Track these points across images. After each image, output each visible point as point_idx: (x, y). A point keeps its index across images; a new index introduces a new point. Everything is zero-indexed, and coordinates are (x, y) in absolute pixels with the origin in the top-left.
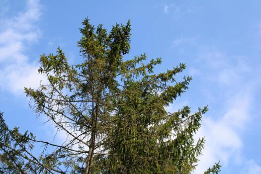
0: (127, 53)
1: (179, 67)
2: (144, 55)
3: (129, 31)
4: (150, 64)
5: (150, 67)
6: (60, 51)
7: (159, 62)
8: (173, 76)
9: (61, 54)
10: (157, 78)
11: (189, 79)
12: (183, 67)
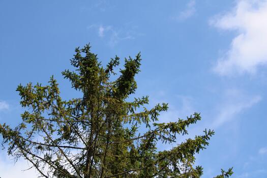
0: (133, 92)
1: (193, 117)
2: (147, 98)
3: (138, 67)
4: (155, 110)
5: (154, 113)
6: (54, 82)
7: (165, 108)
8: (186, 127)
9: (54, 86)
10: (166, 127)
11: (211, 133)
12: (198, 117)
